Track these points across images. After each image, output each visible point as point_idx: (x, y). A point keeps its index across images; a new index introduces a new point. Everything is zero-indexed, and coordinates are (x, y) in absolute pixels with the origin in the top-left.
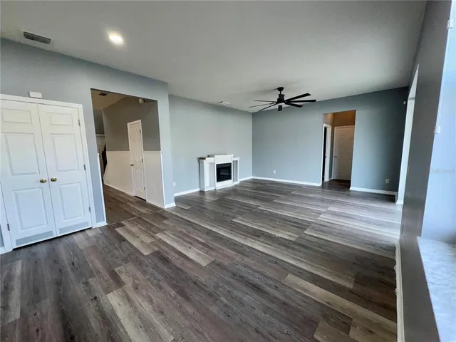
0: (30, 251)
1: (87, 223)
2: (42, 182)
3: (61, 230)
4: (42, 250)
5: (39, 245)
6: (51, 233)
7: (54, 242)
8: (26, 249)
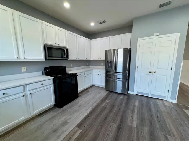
0: (140, 98)
1: (165, 97)
2: (150, 72)
3: (152, 95)
4: (144, 100)
5: (143, 97)
6: (148, 94)
7: (148, 98)
8: (139, 97)
